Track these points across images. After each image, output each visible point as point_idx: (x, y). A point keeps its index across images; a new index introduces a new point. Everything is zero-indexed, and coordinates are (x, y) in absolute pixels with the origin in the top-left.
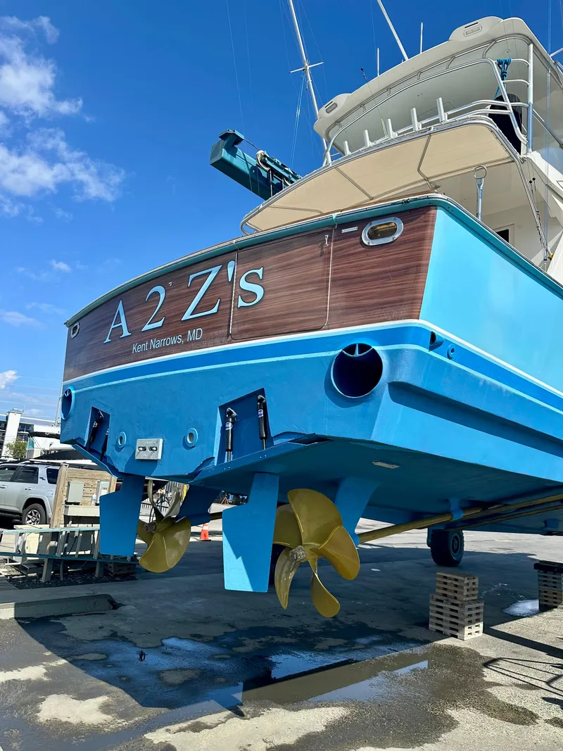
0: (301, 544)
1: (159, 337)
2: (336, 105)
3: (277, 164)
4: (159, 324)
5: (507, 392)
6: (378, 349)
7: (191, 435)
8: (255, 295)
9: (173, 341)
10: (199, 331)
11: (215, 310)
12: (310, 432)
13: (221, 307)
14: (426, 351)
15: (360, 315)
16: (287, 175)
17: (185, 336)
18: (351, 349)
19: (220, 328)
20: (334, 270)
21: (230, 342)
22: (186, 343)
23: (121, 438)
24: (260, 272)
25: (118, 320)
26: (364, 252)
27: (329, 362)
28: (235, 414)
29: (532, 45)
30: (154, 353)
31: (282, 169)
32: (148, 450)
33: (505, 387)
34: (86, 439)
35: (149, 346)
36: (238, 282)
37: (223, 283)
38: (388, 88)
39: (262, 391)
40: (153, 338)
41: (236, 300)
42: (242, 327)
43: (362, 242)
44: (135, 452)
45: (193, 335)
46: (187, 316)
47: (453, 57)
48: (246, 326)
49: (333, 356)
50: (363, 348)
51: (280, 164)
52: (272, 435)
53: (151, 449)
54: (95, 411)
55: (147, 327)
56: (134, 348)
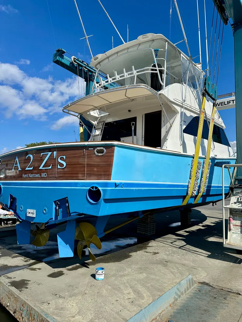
0: (84, 240)
1: (32, 174)
2: (98, 58)
3: (80, 61)
4: (32, 168)
5: (144, 189)
6: (100, 188)
7: (45, 210)
8: (63, 165)
9: (37, 176)
10: (45, 174)
11: (50, 167)
12: (82, 213)
13: (52, 167)
14: (114, 188)
15: (95, 177)
16: (84, 66)
17: (41, 175)
18: (92, 187)
19: (53, 174)
20: (87, 161)
21: (56, 180)
22: (41, 177)
23: (21, 207)
24: (64, 157)
25: (16, 164)
26: (95, 157)
27: (87, 190)
28: (59, 203)
29: (167, 43)
30: (30, 179)
31: (82, 63)
32: (31, 213)
33: (143, 188)
34: (9, 205)
35: (28, 176)
36: (58, 159)
37: (52, 158)
38: (117, 53)
39: (67, 197)
40: (30, 173)
41: (57, 165)
42: (60, 175)
43: (95, 153)
44: (26, 213)
45: (43, 175)
46: (41, 168)
47: (139, 44)
48: (61, 175)
49: (88, 189)
50: (96, 188)
51: (82, 61)
52: (71, 213)
53: (32, 213)
54: (11, 196)
55: (27, 169)
56: (23, 175)
